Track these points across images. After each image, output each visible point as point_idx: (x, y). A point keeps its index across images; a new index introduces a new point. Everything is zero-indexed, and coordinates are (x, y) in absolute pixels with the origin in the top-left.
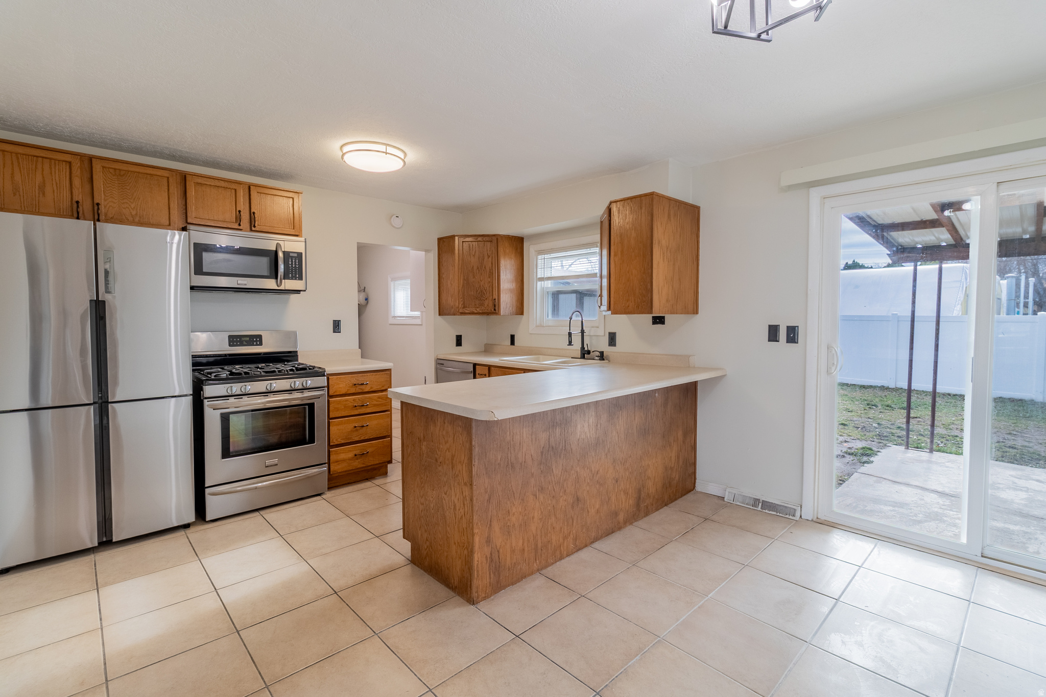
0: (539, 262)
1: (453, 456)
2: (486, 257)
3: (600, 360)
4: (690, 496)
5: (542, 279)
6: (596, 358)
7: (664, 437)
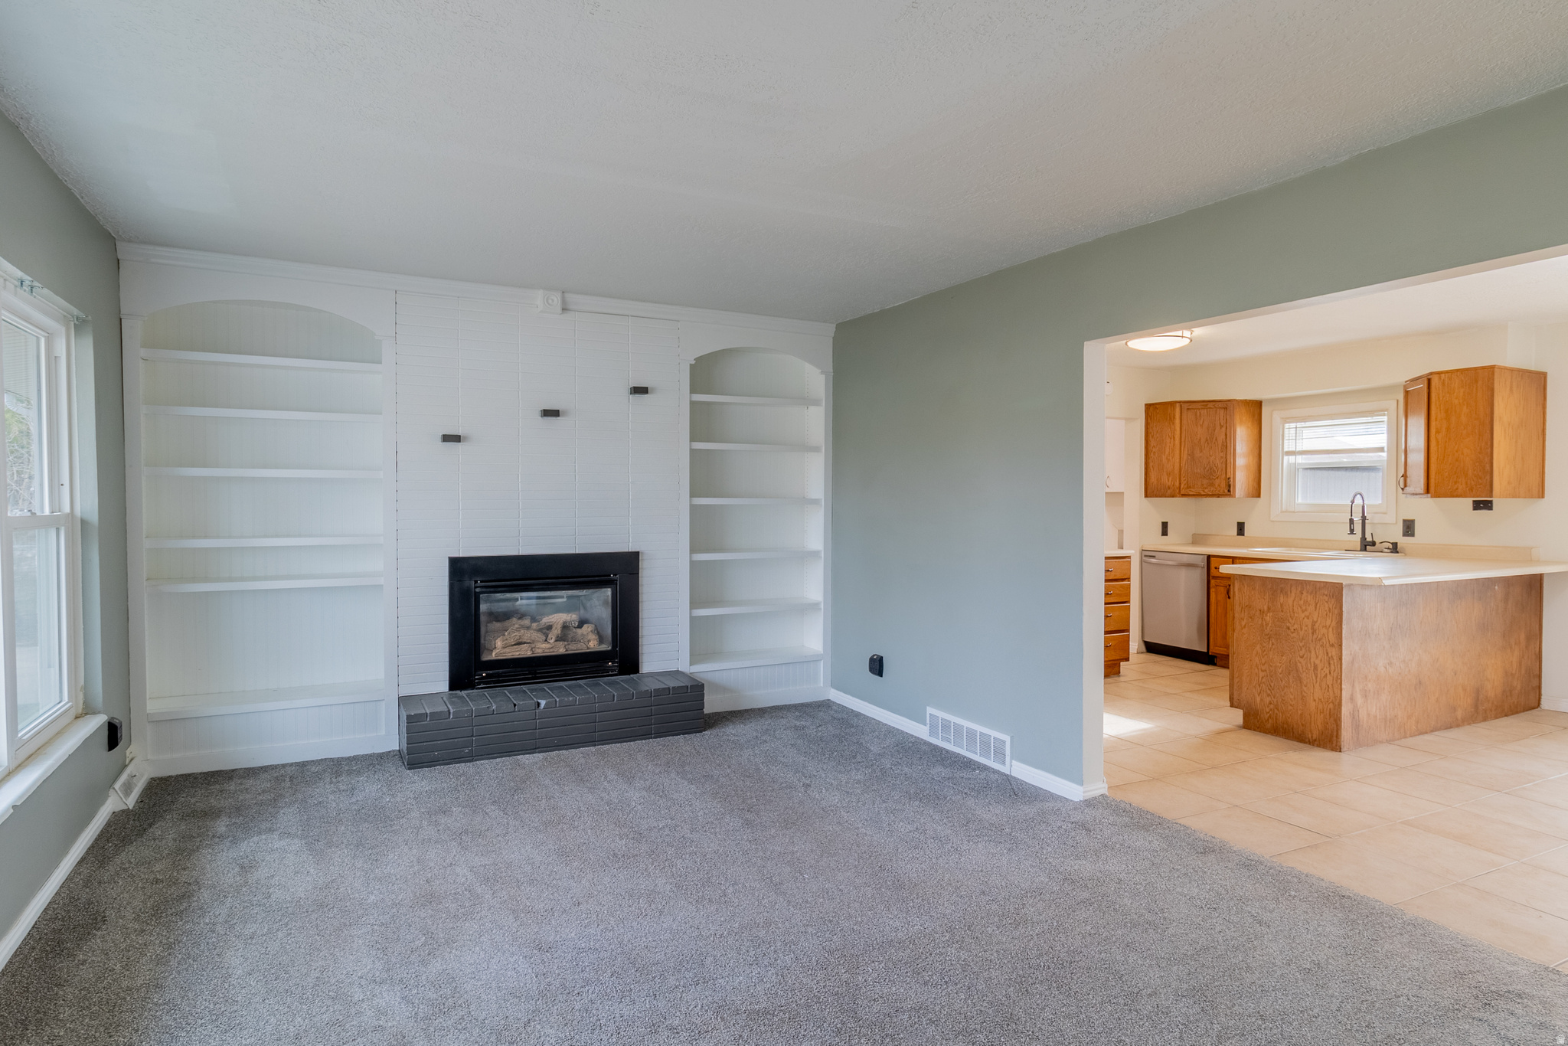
0: (1286, 431)
1: (1314, 623)
2: (1218, 428)
3: (1392, 552)
4: (1534, 712)
5: (1289, 453)
6: (1386, 550)
7: (1504, 636)
